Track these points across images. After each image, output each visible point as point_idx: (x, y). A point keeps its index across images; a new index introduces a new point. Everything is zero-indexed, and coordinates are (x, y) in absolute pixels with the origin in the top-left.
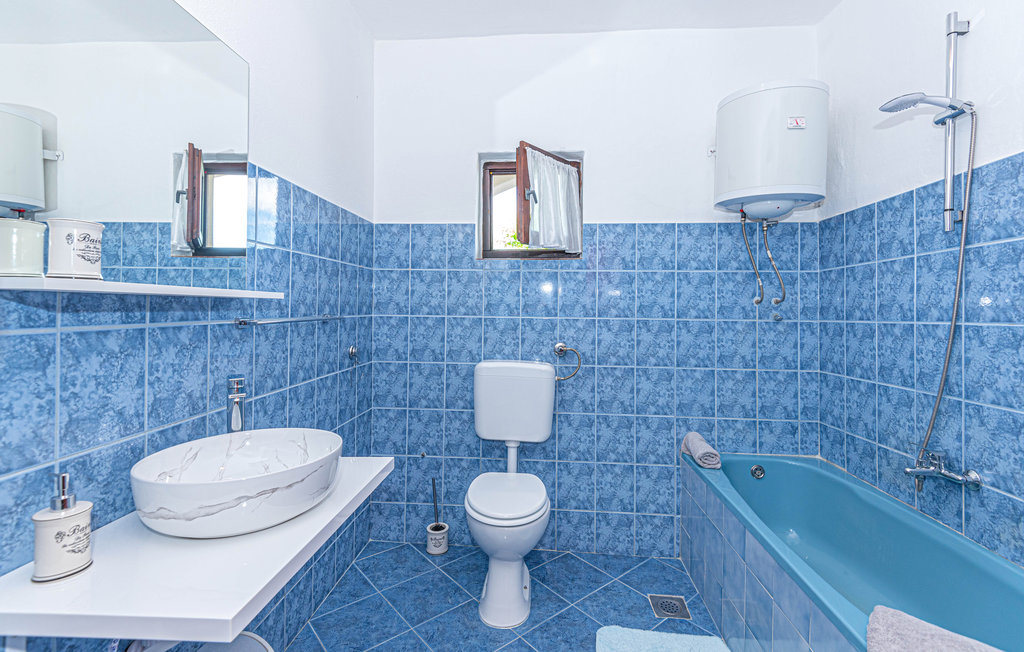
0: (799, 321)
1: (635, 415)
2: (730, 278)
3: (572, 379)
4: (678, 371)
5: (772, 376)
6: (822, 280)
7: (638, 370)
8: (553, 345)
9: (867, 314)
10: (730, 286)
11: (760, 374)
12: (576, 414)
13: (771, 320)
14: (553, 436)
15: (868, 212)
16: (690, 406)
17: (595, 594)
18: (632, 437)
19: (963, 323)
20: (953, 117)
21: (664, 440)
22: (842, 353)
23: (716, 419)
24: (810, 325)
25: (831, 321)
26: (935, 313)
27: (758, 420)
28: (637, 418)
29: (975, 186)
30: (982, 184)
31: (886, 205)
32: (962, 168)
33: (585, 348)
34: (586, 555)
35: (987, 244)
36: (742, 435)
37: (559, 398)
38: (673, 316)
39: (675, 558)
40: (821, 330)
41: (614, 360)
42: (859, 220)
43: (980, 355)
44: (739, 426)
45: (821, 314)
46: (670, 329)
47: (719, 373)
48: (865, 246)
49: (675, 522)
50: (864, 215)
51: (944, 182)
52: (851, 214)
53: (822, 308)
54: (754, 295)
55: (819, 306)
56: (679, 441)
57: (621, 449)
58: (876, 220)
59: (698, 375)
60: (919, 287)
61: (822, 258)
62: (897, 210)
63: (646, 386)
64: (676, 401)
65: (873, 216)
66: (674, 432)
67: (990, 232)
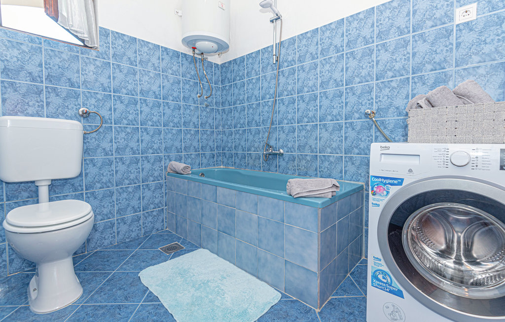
0: (214, 108)
1: (141, 155)
2: (187, 82)
3: (95, 134)
4: (164, 130)
5: (205, 132)
6: (222, 90)
7: (141, 128)
8: (78, 109)
9: (242, 102)
10: (187, 86)
11: (201, 131)
12: (99, 158)
13: (204, 106)
14: (81, 175)
15: (242, 59)
16: (170, 148)
17: (127, 261)
18: (139, 168)
19: (277, 99)
20: (276, 19)
21: (158, 168)
22: (232, 120)
23: (183, 154)
24: (218, 110)
25: (227, 107)
26: (268, 96)
27: (200, 153)
28: (142, 157)
29: (282, 48)
30: (284, 47)
31: (250, 56)
32: (278, 41)
33: (104, 113)
34: (111, 247)
35: (285, 69)
36: (194, 161)
37: (85, 148)
38: (160, 99)
39: (165, 230)
40: (222, 112)
41: (125, 122)
42: (238, 62)
43: (283, 108)
44: (193, 156)
45: (222, 105)
46: (159, 106)
47: (184, 130)
48: (241, 74)
49: (165, 211)
50: (240, 60)
51: (273, 45)
52: (235, 60)
53: (222, 102)
54: (197, 93)
55: (221, 102)
56: (166, 167)
57: (132, 176)
58: (245, 62)
59: (174, 132)
60: (262, 87)
61: (222, 80)
62: (254, 58)
63: (147, 138)
64: (163, 146)
65: (244, 61)
66: (163, 163)
67: (286, 64)
